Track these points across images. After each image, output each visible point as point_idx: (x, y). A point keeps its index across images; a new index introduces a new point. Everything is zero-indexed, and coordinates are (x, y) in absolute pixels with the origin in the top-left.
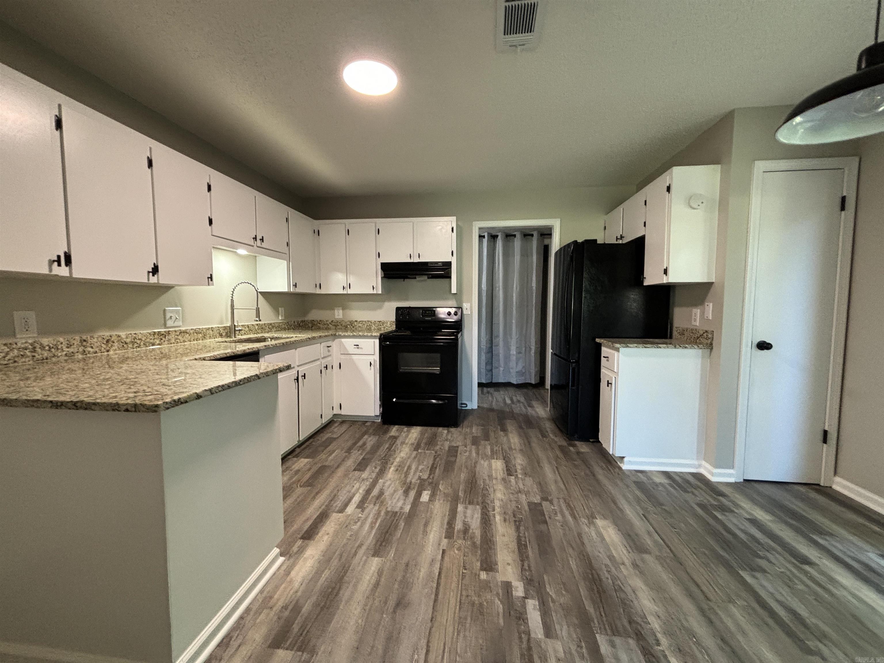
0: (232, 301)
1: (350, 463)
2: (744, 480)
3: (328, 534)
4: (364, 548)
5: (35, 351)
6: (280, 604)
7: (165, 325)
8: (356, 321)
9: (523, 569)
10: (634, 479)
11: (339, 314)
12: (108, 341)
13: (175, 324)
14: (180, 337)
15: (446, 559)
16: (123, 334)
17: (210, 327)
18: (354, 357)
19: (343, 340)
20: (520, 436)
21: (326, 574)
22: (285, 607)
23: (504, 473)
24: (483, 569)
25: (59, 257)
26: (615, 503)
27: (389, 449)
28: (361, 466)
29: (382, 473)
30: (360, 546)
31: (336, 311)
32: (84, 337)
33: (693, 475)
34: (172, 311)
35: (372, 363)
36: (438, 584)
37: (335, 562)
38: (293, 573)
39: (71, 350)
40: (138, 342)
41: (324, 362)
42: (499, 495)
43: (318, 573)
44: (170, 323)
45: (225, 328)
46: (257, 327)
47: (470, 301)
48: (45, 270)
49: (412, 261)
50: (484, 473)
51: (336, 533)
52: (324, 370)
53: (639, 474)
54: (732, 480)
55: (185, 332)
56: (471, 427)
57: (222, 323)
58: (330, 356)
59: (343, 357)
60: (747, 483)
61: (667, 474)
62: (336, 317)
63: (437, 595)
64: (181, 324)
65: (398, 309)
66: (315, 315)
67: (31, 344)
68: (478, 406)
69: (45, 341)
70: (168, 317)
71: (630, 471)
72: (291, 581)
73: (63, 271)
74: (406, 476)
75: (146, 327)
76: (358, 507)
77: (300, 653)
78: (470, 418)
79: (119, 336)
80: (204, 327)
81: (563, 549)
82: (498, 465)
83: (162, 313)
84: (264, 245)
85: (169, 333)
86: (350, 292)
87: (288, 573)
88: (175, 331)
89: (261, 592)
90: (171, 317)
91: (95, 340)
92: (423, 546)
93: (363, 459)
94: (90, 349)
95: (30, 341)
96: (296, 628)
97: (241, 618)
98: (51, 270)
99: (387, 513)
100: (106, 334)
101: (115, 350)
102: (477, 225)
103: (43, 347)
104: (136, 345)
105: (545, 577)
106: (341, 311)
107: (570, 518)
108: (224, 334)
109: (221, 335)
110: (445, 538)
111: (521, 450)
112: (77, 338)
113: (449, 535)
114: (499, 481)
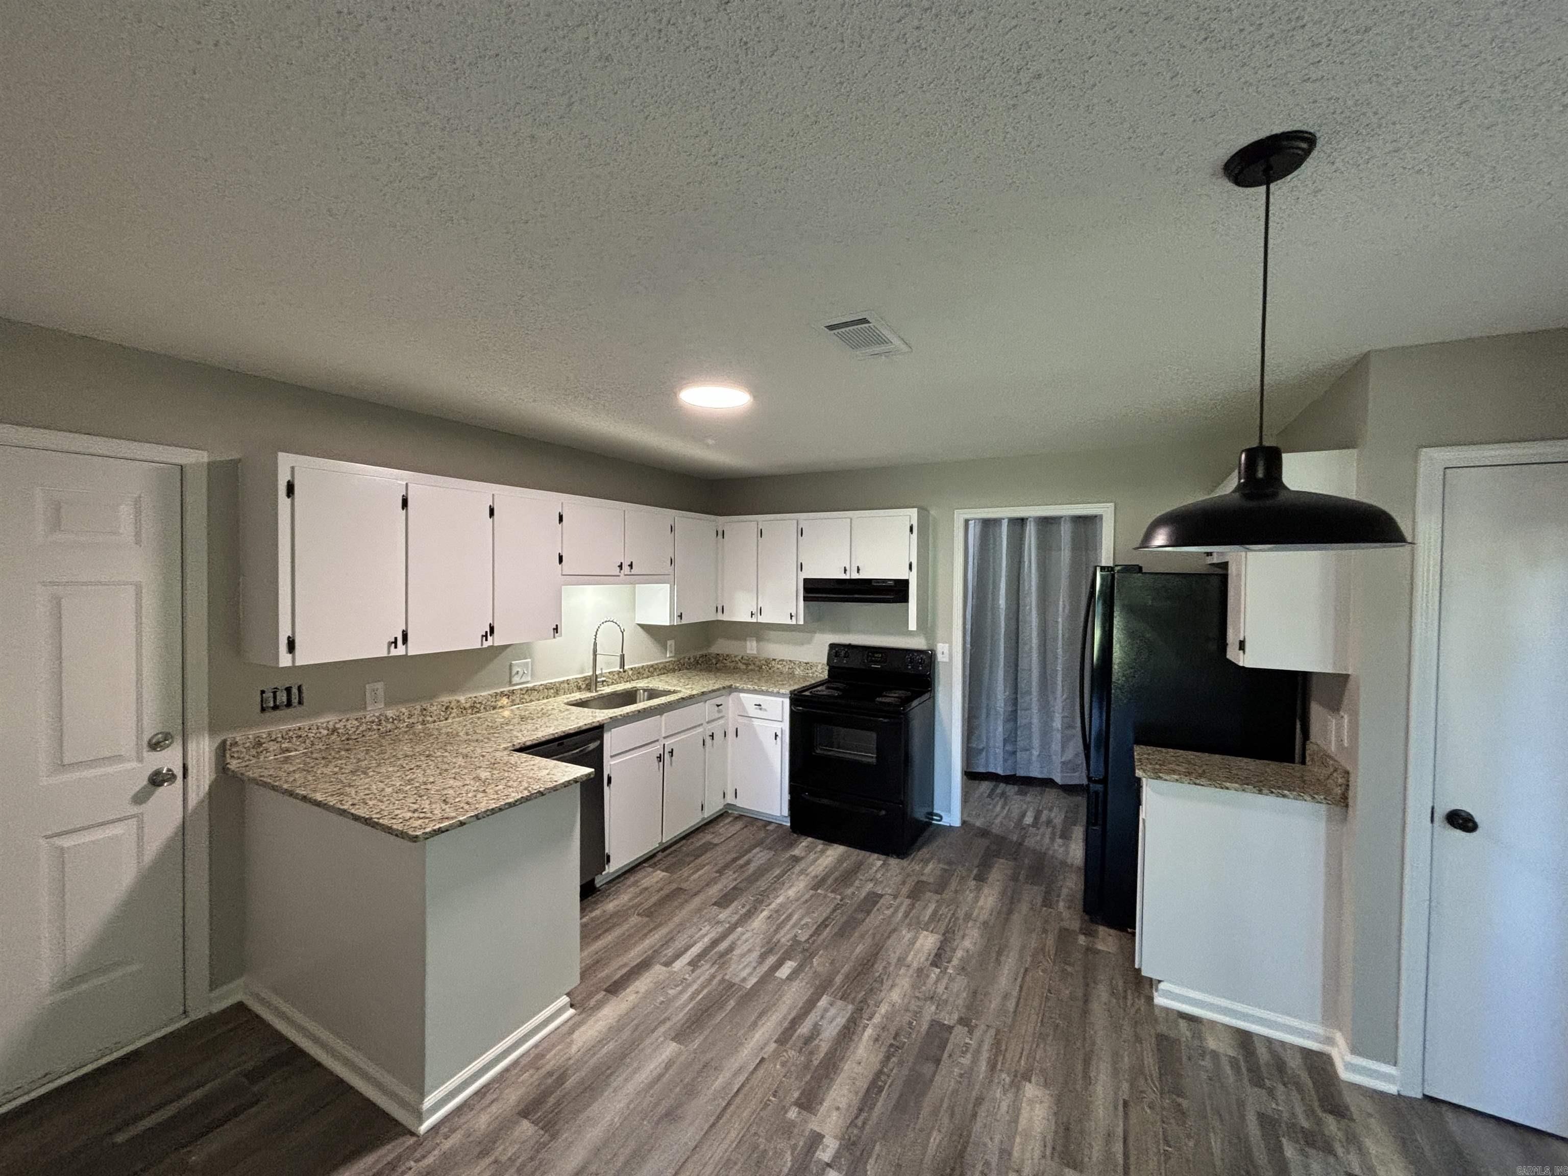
0: (595, 644)
1: (714, 891)
2: (1426, 1097)
3: (637, 992)
4: (668, 1024)
5: (380, 724)
6: (548, 1068)
7: (510, 683)
8: (774, 660)
9: (852, 1124)
10: (1162, 1028)
11: (751, 648)
12: (447, 708)
13: (523, 680)
14: (526, 697)
15: (761, 1073)
16: (462, 699)
17: (566, 679)
18: (756, 722)
19: (742, 695)
20: (1003, 893)
21: (611, 1046)
22: (550, 1074)
23: (927, 960)
24: (798, 1104)
25: (396, 638)
26: (1087, 1062)
27: (778, 877)
28: (724, 901)
29: (749, 915)
30: (663, 1022)
31: (748, 643)
32: (424, 706)
33: (1307, 1053)
34: (518, 665)
35: (779, 734)
36: (729, 1104)
37: (626, 1034)
38: (576, 1035)
39: (411, 721)
40: (478, 706)
41: (710, 728)
42: (895, 996)
43: (601, 1042)
44: (516, 679)
45: (585, 679)
46: (630, 673)
47: (950, 642)
48: (384, 653)
49: (847, 577)
50: (895, 953)
51: (646, 995)
52: (708, 740)
53: (1183, 1024)
54: (1392, 1089)
55: (533, 689)
56: (926, 862)
57: (582, 672)
58: (722, 717)
59: (741, 720)
60: (1430, 1106)
61: (1244, 1039)
62: (748, 652)
63: (719, 1118)
64: (529, 679)
65: (832, 646)
66: (722, 646)
67: (378, 717)
68: (964, 823)
69: (390, 713)
70: (514, 672)
71: (1167, 1010)
72: (572, 1042)
73: (400, 650)
74: (776, 931)
75: (488, 687)
76: (689, 964)
77: (542, 1132)
78: (939, 841)
79: (458, 701)
80: (557, 680)
82: (928, 942)
83: (508, 667)
84: (633, 571)
85: (513, 692)
86: (762, 619)
87: (572, 1031)
88: (521, 689)
89: (536, 1046)
90: (518, 672)
91: (435, 708)
92: (741, 1044)
93: (734, 888)
94: (429, 718)
95: (377, 714)
96: (552, 1100)
97: (507, 1070)
98: (389, 652)
99: (723, 980)
100: (445, 699)
101: (454, 718)
102: (960, 516)
103: (387, 719)
104: (475, 710)
105: (877, 1147)
106: (754, 644)
107: (983, 1066)
108: (583, 687)
109: (579, 689)
110: (775, 1042)
111: (985, 923)
112: (418, 707)
113: (783, 1040)
114: (911, 971)
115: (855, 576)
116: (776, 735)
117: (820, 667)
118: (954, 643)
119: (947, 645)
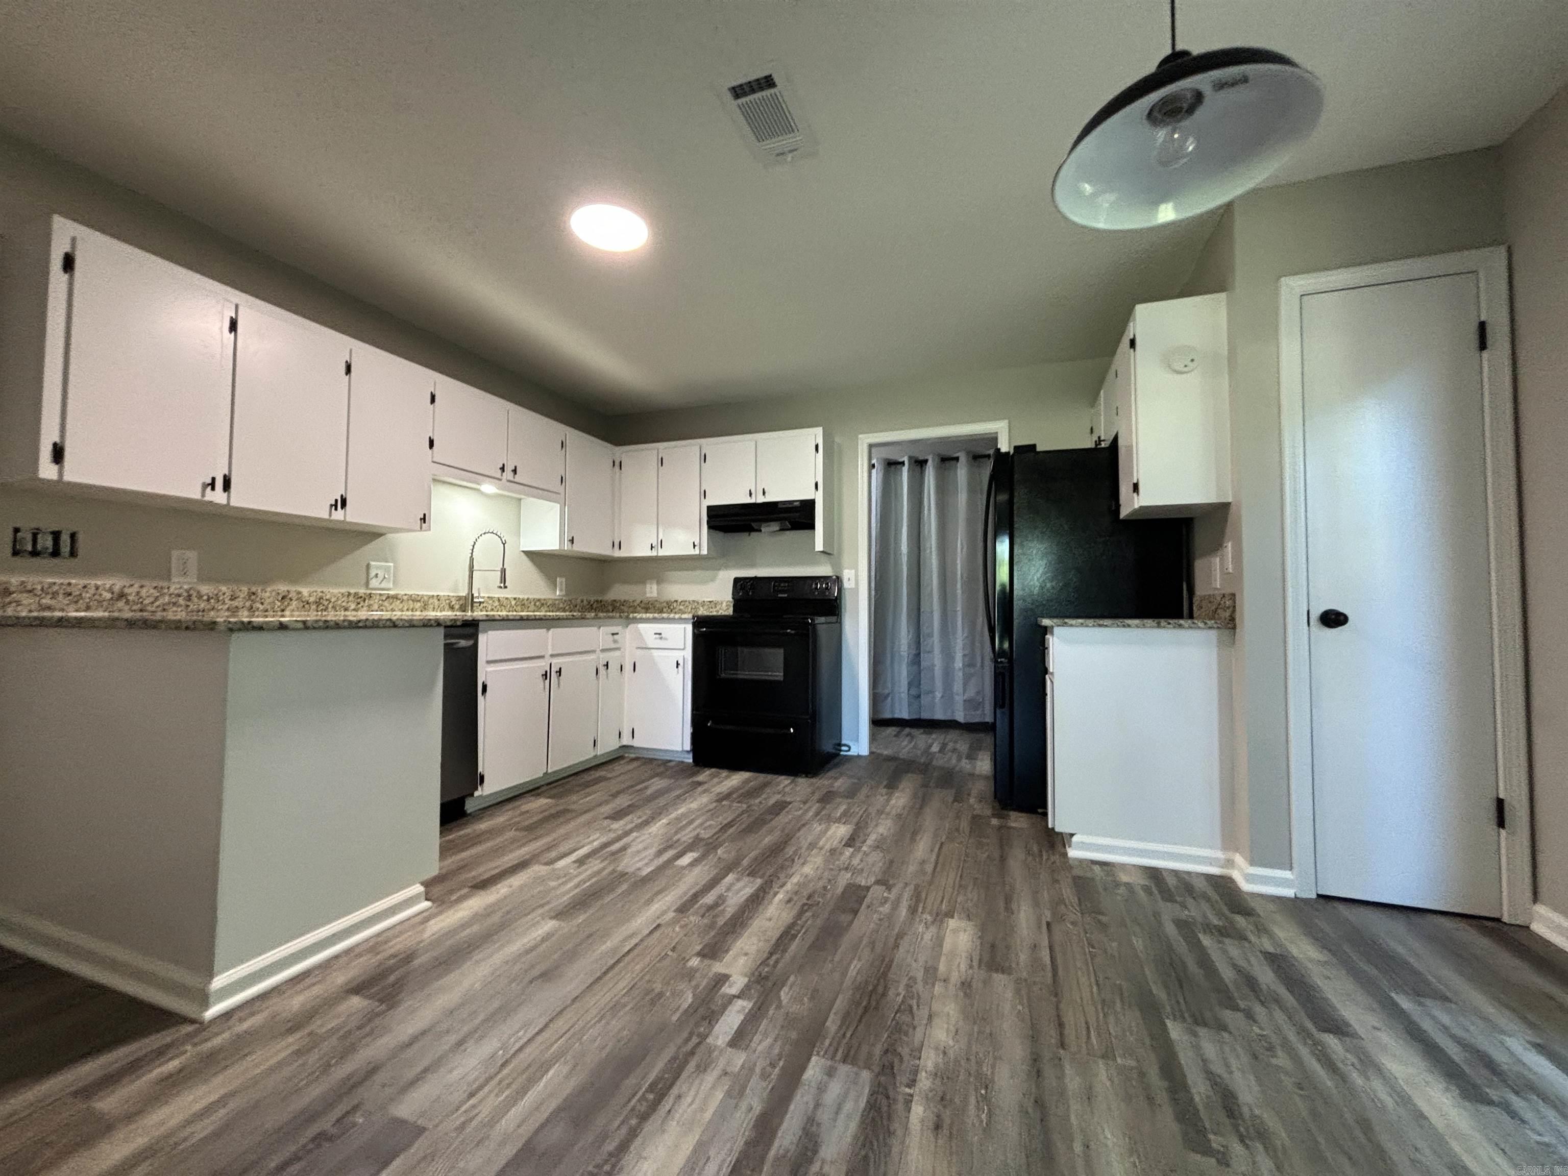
0: (472, 559)
1: (607, 809)
2: (1319, 896)
3: (511, 887)
4: (547, 908)
5: (190, 600)
6: (392, 951)
7: (367, 584)
8: (676, 601)
9: (764, 963)
10: (1077, 872)
11: (652, 591)
12: (283, 598)
13: (383, 585)
14: (386, 603)
15: (657, 934)
16: (305, 591)
17: (435, 594)
18: (656, 653)
19: (641, 626)
20: (915, 796)
21: (475, 928)
22: (394, 956)
23: (840, 842)
24: (701, 954)
25: (214, 479)
26: (1008, 900)
27: (678, 797)
28: (617, 815)
29: (646, 823)
30: (542, 906)
31: (648, 586)
32: (254, 589)
33: (1209, 877)
34: (378, 568)
35: (681, 662)
36: (618, 961)
37: (496, 918)
38: (432, 922)
39: (235, 603)
40: (326, 603)
41: (604, 657)
42: (808, 870)
43: (464, 926)
44: (374, 583)
45: (459, 598)
46: (513, 602)
47: (855, 567)
48: (196, 494)
49: (752, 501)
50: (806, 840)
51: (521, 888)
52: (602, 670)
53: (1097, 868)
54: (1289, 893)
55: (395, 597)
56: (836, 779)
57: (455, 590)
58: (618, 649)
59: (639, 652)
60: (1322, 901)
61: (1154, 874)
62: (648, 595)
63: (605, 973)
64: (391, 586)
65: (737, 580)
66: (618, 592)
67: (188, 591)
68: (871, 753)
69: (205, 589)
70: (372, 574)
71: (1081, 861)
72: (424, 930)
73: (218, 496)
74: (676, 833)
75: (337, 585)
76: (575, 862)
77: (377, 1003)
78: (847, 766)
79: (299, 593)
80: (425, 593)
81: (855, 947)
82: (841, 831)
83: (364, 567)
84: (518, 478)
85: (370, 596)
86: (662, 553)
87: (427, 920)
88: (381, 595)
89: (378, 935)
90: (376, 576)
91: (268, 594)
92: (634, 916)
93: (629, 806)
94: (259, 605)
95: (186, 587)
96: (392, 978)
97: (336, 957)
98: (203, 495)
99: (614, 871)
100: (282, 588)
101: (293, 610)
102: (865, 440)
103: (200, 597)
104: (321, 607)
105: (792, 978)
106: (655, 587)
107: (903, 912)
108: (457, 607)
109: (452, 608)
110: (675, 911)
111: (899, 816)
112: (245, 589)
113: (682, 909)
114: (823, 852)
115: (761, 499)
116: (678, 664)
117: (724, 604)
118: (860, 568)
119: (853, 571)
